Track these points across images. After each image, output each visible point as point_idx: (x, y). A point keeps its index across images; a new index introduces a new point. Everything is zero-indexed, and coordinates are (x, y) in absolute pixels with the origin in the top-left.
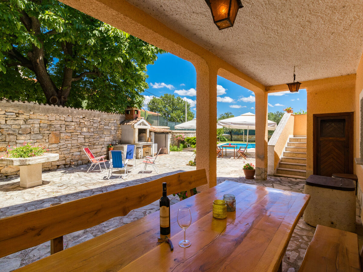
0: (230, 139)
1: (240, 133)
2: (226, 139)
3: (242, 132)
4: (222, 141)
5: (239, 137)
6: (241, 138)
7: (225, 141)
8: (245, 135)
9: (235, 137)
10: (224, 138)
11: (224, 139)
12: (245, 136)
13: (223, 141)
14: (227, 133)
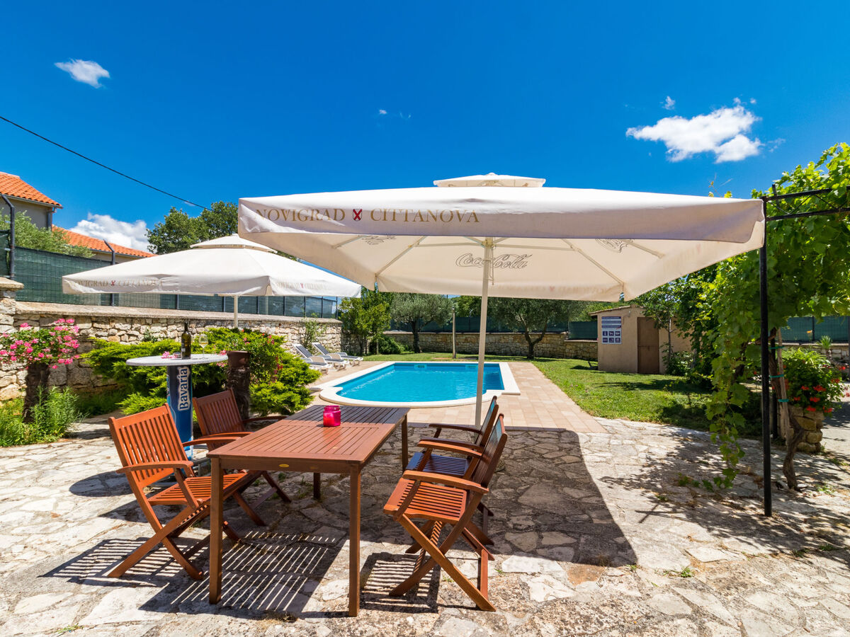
0: (411, 344)
1: (441, 326)
2: (401, 347)
3: (449, 322)
4: (386, 353)
5: (439, 338)
6: (447, 343)
7: (397, 352)
8: (457, 331)
9: (426, 338)
10: (393, 341)
11: (393, 346)
12: (456, 336)
13: (391, 353)
14: (402, 327)
